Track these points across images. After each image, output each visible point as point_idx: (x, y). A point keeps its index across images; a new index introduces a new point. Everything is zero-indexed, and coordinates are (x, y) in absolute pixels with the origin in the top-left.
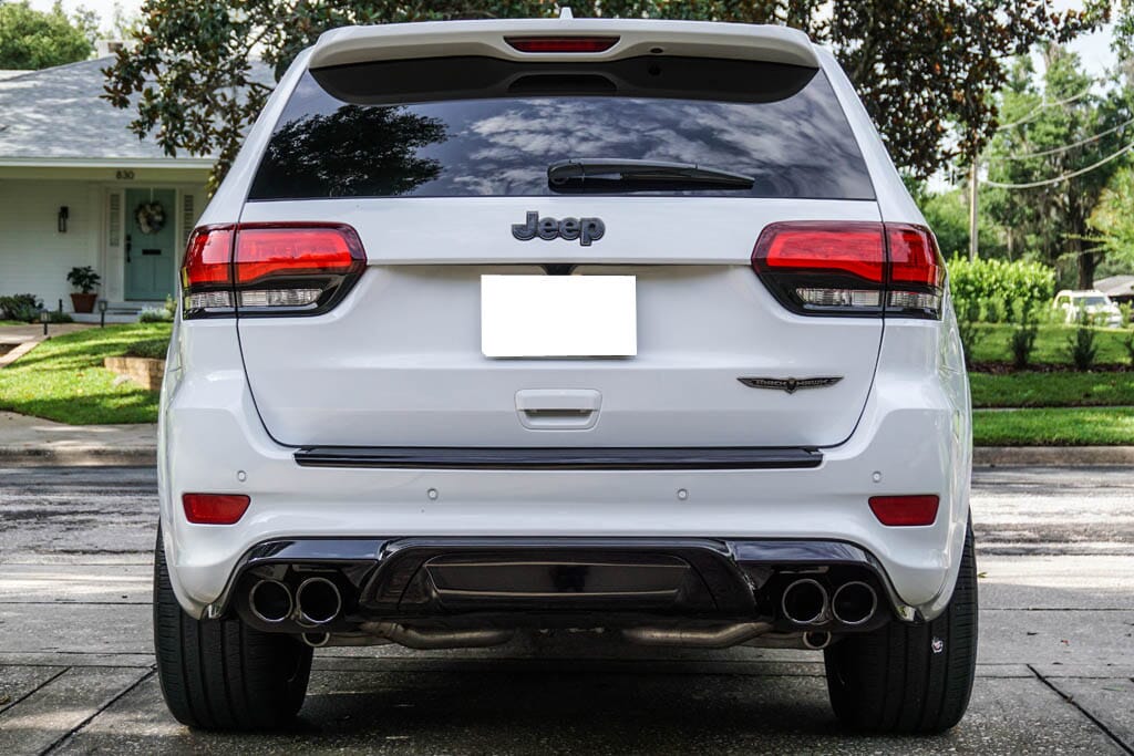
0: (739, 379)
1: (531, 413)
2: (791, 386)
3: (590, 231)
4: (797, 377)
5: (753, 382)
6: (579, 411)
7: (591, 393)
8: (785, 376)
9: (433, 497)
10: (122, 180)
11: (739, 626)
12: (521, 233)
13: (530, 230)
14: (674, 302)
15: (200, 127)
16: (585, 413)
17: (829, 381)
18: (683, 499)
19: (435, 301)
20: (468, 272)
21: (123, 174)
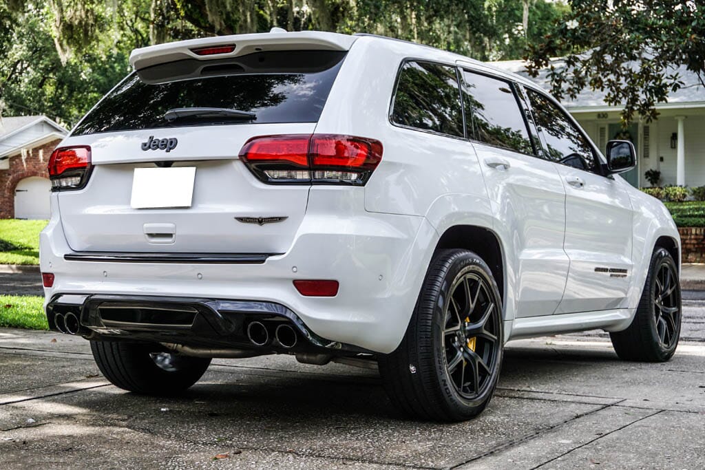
0: (235, 218)
1: (151, 235)
2: (261, 221)
3: (170, 145)
4: (264, 216)
5: (241, 219)
7: (171, 225)
8: (257, 217)
9: (105, 275)
10: (601, 119)
12: (145, 147)
14: (211, 179)
15: (614, 88)
16: (170, 235)
17: (280, 219)
18: (200, 278)
21: (601, 116)
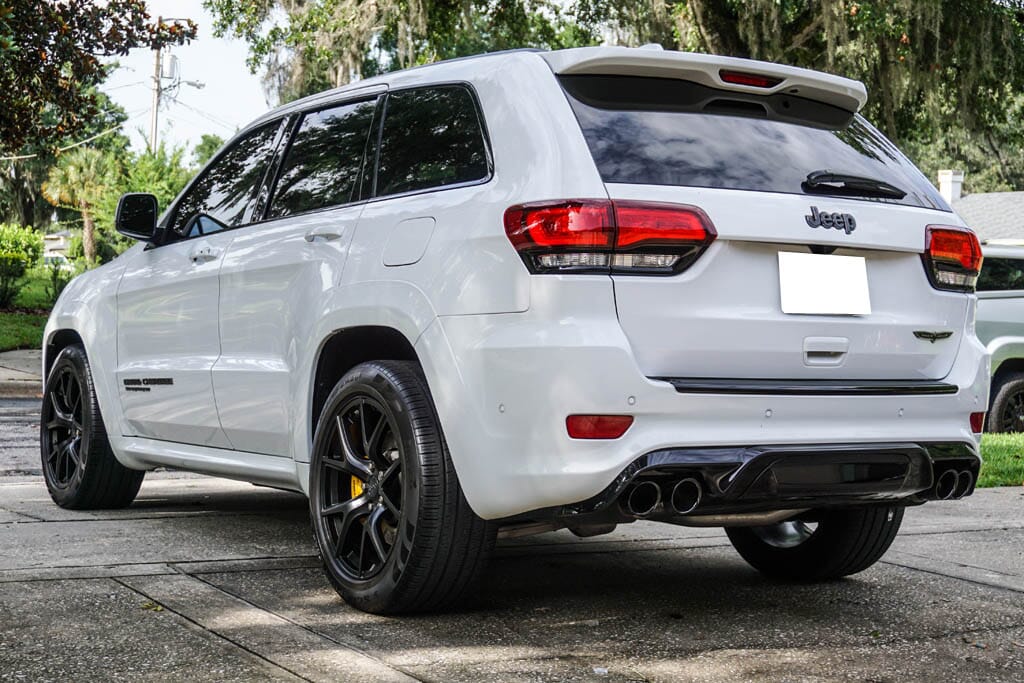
0: (914, 333)
1: (811, 354)
2: (934, 337)
3: (847, 223)
5: (920, 335)
6: (829, 353)
7: (843, 340)
9: (768, 417)
11: (781, 511)
13: (816, 220)
17: (948, 335)
19: (753, 268)
20: (768, 248)
